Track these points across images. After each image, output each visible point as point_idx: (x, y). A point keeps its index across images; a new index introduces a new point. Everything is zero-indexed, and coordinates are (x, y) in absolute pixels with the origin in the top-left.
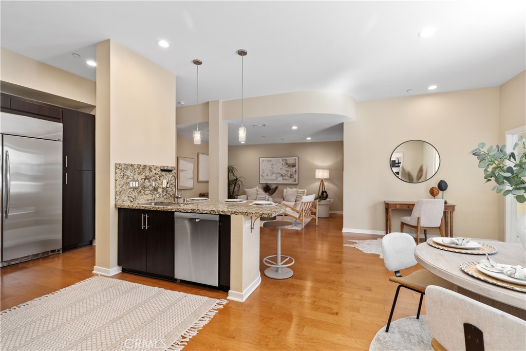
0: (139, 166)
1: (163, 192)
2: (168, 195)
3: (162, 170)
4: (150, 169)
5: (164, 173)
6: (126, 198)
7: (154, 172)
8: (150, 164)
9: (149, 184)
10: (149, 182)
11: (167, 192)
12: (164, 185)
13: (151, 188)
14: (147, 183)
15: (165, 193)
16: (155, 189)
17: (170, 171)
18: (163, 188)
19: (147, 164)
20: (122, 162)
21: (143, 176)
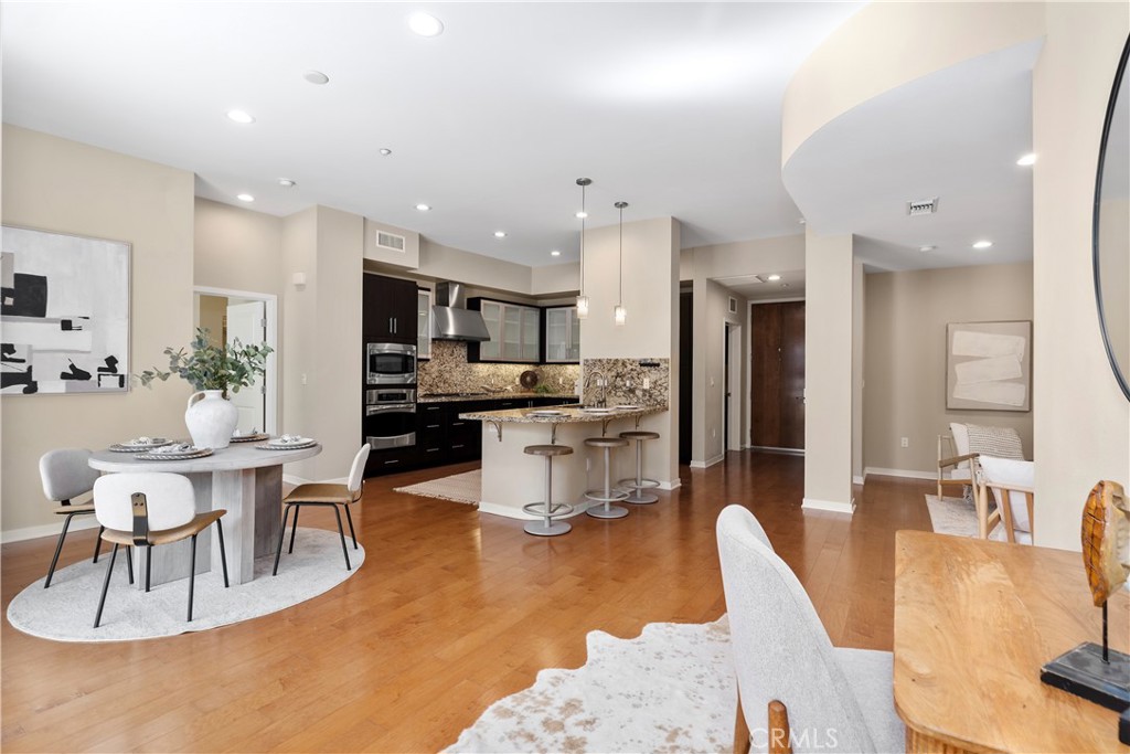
0: (609, 361)
1: (644, 395)
2: (652, 401)
3: (641, 365)
4: (624, 364)
5: (646, 369)
6: (593, 398)
7: (630, 367)
8: (624, 358)
9: (621, 383)
10: (622, 380)
11: (650, 397)
12: (646, 385)
13: (624, 388)
14: (619, 382)
15: (647, 397)
16: (632, 391)
17: (658, 365)
18: (645, 391)
19: (619, 358)
20: (589, 358)
21: (614, 373)
